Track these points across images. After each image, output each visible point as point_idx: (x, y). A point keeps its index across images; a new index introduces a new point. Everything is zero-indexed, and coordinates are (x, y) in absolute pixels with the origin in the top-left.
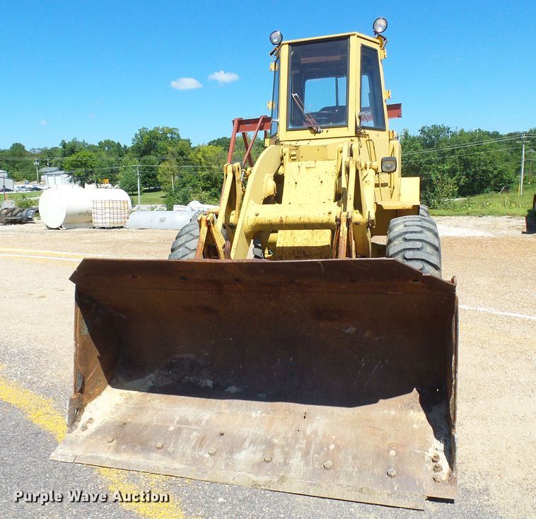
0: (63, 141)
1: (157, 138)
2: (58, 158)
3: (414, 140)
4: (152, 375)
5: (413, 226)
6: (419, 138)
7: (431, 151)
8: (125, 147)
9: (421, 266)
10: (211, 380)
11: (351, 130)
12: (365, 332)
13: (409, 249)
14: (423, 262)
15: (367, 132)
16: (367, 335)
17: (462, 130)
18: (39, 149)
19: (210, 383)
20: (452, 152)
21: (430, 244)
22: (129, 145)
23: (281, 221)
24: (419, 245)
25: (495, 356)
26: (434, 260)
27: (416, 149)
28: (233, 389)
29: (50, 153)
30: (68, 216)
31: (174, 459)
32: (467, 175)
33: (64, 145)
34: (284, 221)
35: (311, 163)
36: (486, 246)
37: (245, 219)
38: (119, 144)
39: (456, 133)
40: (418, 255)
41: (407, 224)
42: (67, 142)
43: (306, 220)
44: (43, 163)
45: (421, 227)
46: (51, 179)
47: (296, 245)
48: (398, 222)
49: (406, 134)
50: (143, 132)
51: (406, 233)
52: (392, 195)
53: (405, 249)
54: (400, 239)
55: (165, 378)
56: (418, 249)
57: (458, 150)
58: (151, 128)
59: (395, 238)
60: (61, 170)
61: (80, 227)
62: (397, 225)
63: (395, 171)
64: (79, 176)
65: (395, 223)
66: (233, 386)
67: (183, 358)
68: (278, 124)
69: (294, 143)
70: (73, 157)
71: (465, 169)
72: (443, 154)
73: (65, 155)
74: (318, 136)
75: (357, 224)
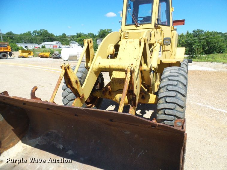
0: (77, 33)
1: (105, 32)
2: (76, 38)
3: (190, 34)
4: (40, 138)
5: (174, 72)
6: (192, 34)
7: (196, 38)
8: (96, 35)
9: (175, 95)
10: (63, 145)
11: (152, 25)
12: (135, 135)
13: (170, 85)
14: (176, 92)
15: (161, 26)
16: (136, 136)
17: (208, 31)
18: (70, 35)
19: (61, 147)
20: (204, 39)
21: (182, 83)
22: (97, 35)
23: (110, 67)
24: (175, 83)
25: (212, 136)
26: (183, 92)
27: (191, 37)
28: (70, 152)
29: (73, 37)
30: (70, 57)
32: (208, 47)
33: (77, 34)
34: (111, 67)
35: (132, 40)
36: (213, 75)
37: (94, 65)
38: (94, 34)
39: (206, 32)
40: (174, 88)
41: (172, 71)
43: (121, 67)
44: (71, 40)
45: (178, 73)
46: (73, 45)
47: (120, 77)
48: (167, 70)
49: (188, 32)
50: (101, 31)
51: (170, 76)
52: (171, 55)
53: (168, 85)
54: (167, 79)
55: (44, 140)
56: (175, 85)
57: (206, 38)
58: (104, 29)
59: (164, 78)
60: (76, 42)
61: (74, 60)
62: (167, 71)
63: (170, 44)
64: (81, 44)
65: (166, 70)
66: (71, 151)
67: (53, 132)
68: (122, 23)
69: (127, 31)
70: (80, 38)
71: (208, 45)
72: (200, 39)
73: (77, 37)
74: (138, 28)
75: (145, 70)
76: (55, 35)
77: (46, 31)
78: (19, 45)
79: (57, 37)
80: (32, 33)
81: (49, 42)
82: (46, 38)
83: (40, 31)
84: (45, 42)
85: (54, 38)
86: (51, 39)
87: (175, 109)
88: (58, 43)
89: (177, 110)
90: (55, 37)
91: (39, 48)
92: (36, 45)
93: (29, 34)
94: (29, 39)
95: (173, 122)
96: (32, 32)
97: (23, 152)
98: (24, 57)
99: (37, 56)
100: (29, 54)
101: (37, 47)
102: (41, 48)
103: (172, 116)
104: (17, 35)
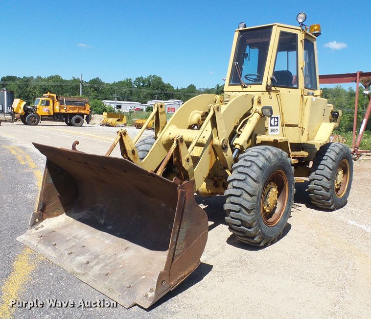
0: (218, 85)
4: (85, 212)
9: (244, 178)
10: (105, 220)
11: (263, 87)
14: (246, 175)
15: (278, 89)
18: (203, 89)
19: (103, 222)
21: (257, 165)
24: (249, 164)
31: (55, 252)
37: (163, 135)
40: (246, 170)
42: (220, 85)
45: (258, 152)
53: (240, 166)
54: (243, 159)
55: (88, 215)
56: (247, 167)
66: (111, 226)
67: (98, 206)
69: (229, 93)
74: (245, 89)
75: (216, 146)
76: (175, 88)
77: (160, 78)
78: (107, 103)
79: (178, 90)
80: (133, 82)
81: (161, 100)
82: (157, 92)
83: (148, 80)
84: (155, 99)
85: (171, 92)
86: (166, 94)
87: (242, 196)
88: (179, 102)
89: (244, 199)
90: (173, 90)
91: (142, 110)
92: (137, 105)
93: (128, 83)
94: (126, 93)
95: (239, 214)
96: (134, 80)
97: (64, 223)
98: (108, 125)
99: (131, 126)
100: (118, 120)
101: (137, 109)
102: (144, 110)
103: (238, 206)
104: (107, 84)
